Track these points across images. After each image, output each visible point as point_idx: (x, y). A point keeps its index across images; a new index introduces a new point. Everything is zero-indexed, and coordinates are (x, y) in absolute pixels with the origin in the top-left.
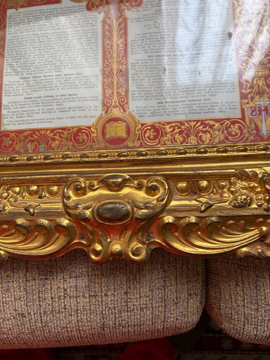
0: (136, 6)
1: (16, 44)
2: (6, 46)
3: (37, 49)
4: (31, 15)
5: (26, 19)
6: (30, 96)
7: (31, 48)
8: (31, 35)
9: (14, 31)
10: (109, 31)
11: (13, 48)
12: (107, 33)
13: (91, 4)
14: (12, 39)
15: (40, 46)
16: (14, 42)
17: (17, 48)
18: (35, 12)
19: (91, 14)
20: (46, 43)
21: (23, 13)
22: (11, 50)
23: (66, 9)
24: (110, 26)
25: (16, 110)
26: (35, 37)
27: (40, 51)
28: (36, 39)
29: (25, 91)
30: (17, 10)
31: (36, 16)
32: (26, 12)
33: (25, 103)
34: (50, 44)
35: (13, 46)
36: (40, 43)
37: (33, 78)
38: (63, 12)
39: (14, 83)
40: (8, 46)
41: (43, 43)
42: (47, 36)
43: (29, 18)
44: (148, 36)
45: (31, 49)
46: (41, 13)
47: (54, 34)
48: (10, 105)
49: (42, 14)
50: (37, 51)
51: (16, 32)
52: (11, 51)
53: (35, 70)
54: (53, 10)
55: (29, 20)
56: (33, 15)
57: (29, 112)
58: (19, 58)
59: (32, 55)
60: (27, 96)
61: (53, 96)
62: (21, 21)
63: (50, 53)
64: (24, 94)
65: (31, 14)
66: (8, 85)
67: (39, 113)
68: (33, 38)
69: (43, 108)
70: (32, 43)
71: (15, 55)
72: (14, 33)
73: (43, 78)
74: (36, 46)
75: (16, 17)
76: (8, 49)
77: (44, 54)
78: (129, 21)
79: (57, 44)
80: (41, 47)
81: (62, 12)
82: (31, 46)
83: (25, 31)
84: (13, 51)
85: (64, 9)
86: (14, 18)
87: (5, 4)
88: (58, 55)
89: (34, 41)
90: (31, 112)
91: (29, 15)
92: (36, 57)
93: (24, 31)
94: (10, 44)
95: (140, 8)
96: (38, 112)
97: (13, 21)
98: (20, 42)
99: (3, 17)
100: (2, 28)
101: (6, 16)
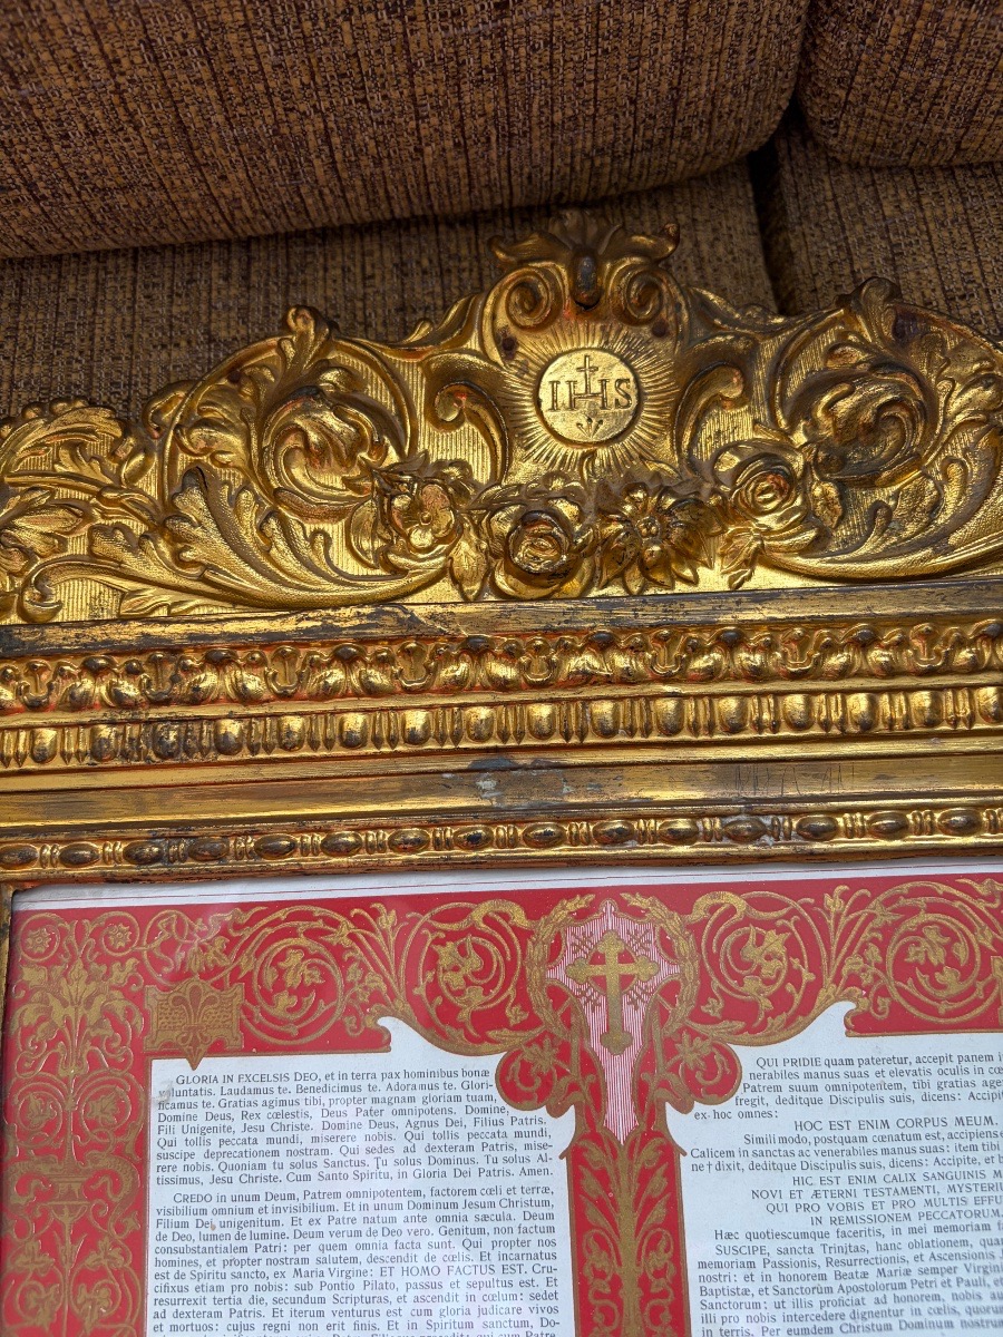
0: (710, 1090)
1: (196, 1236)
2: (152, 1243)
3: (289, 1269)
4: (260, 1098)
5: (236, 1113)
7: (263, 1263)
8: (263, 1197)
9: (186, 1168)
10: (601, 1205)
11: (182, 1257)
12: (592, 1213)
13: (516, 1065)
14: (177, 1211)
15: (300, 1255)
16: (186, 1225)
17: (202, 1259)
18: (275, 1086)
19: (521, 1114)
20: (327, 1240)
21: (220, 1079)
22: (172, 1263)
23: (411, 1081)
24: (602, 1177)
26: (277, 1210)
27: (304, 1281)
28: (285, 1218)
30: (194, 1067)
31: (283, 1103)
32: (236, 1079)
34: (344, 1247)
35: (180, 1244)
36: (301, 1242)
38: (400, 1094)
40: (162, 1244)
41: (315, 1243)
42: (331, 1208)
43: (250, 1110)
44: (772, 1246)
45: (262, 1267)
46: (300, 1090)
47: (363, 1201)
49: (308, 1095)
50: (291, 1281)
51: (195, 1174)
52: (172, 1271)
54: (356, 1083)
55: (250, 1123)
56: (268, 1098)
58: (210, 1307)
59: (268, 1296)
62: (212, 1123)
63: (348, 1293)
65: (257, 1091)
68: (270, 1217)
70: (265, 1236)
71: (192, 1294)
72: (184, 1181)
74: (283, 1255)
75: (193, 1099)
76: (161, 1257)
77: (322, 1300)
78: (685, 1163)
79: (375, 1253)
80: (305, 1261)
81: (394, 1094)
82: (260, 1254)
83: (235, 1175)
84: (182, 1270)
85: (402, 1081)
86: (181, 1105)
87: (140, 1029)
88: (383, 1308)
89: (275, 1229)
91: (248, 1098)
92: (286, 1309)
93: (228, 1173)
94: (168, 1232)
95: (729, 1106)
97: (177, 1118)
98: (213, 1228)
99: (133, 1095)
100: (129, 1149)
101: (147, 1092)
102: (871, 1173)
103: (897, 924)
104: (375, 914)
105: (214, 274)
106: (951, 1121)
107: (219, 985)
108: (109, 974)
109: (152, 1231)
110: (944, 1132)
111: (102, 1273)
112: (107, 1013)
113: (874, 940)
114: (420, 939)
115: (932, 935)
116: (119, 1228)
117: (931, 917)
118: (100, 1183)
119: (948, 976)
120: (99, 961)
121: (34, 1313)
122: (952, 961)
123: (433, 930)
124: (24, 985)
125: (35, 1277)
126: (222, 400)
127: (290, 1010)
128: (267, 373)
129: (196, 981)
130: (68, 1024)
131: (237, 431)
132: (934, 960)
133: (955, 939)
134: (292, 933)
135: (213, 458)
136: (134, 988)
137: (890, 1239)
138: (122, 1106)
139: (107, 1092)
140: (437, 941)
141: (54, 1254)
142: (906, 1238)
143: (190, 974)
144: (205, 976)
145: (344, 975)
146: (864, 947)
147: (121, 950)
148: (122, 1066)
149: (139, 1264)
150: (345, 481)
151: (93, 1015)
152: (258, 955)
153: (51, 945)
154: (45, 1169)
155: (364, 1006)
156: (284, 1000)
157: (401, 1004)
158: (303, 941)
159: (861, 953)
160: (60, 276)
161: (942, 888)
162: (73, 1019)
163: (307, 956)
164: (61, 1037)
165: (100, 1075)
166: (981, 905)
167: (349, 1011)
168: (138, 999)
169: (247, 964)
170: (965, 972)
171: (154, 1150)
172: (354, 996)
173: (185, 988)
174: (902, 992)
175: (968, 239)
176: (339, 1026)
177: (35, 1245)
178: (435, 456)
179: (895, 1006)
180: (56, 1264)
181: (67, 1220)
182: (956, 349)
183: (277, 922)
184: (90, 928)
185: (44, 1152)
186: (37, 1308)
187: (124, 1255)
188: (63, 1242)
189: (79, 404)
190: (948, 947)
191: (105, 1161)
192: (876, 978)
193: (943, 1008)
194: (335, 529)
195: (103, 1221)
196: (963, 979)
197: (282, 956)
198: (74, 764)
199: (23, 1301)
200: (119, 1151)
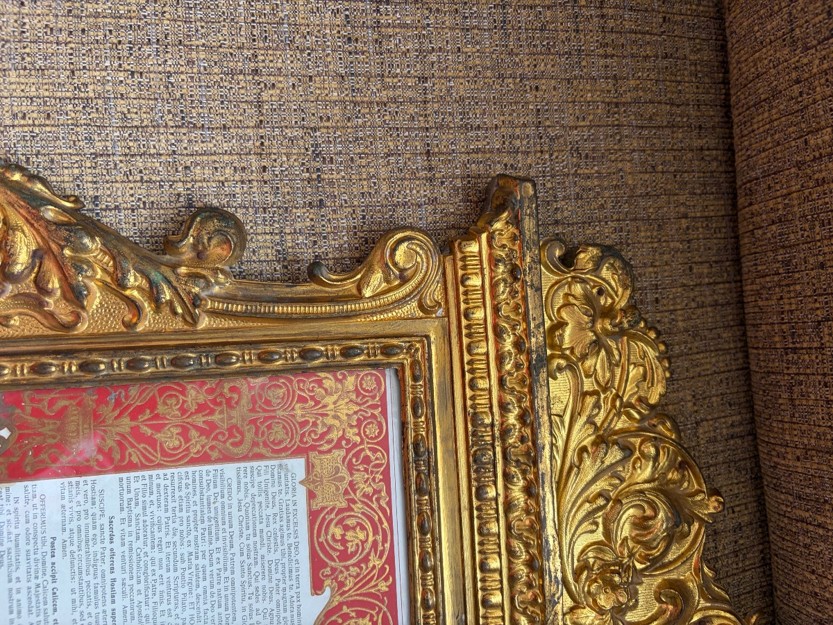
1: (209, 493)
2: (205, 468)
4: (284, 523)
5: (276, 510)
6: (58, 552)
7: (196, 533)
8: (231, 530)
9: (246, 484)
11: (198, 486)
14: (222, 481)
15: (200, 554)
16: (215, 487)
17: (197, 498)
18: (291, 531)
20: (208, 569)
21: (294, 498)
22: (194, 481)
23: (295, 609)
25: (22, 519)
26: (224, 539)
27: (186, 558)
28: (220, 544)
29: (75, 535)
30: (302, 482)
31: (282, 537)
32: (295, 507)
33: (39, 541)
34: (205, 579)
35: (205, 484)
36: (207, 554)
37: (112, 550)
38: (288, 604)
39: (98, 503)
40: (204, 473)
41: (207, 562)
42: (226, 570)
43: (278, 518)
45: (193, 533)
46: (290, 546)
47: (230, 588)
48: (37, 501)
49: (286, 550)
50: (185, 550)
51: (243, 489)
52: (190, 481)
53: (134, 551)
54: (294, 578)
55: (271, 518)
56: (285, 528)
57: (13, 554)
58: (171, 505)
59: (177, 539)
60: (58, 544)
61: (55, 610)
62: (270, 497)
63: (180, 585)
64: (66, 535)
65: (288, 521)
66: (93, 489)
67: (10, 581)
68: (221, 535)
69: (24, 591)
70: (210, 533)
71: (177, 494)
72: (239, 483)
73: (109, 577)
74: (200, 544)
75: (283, 484)
76: (197, 474)
77: (176, 570)
79: (201, 597)
80: (197, 558)
81: (288, 600)
82: (200, 531)
83: (243, 513)
84: (190, 487)
85: (296, 604)
86: (280, 478)
87: (321, 449)
88: (172, 606)
89: (214, 539)
90: (13, 559)
91: (285, 516)
92: (170, 550)
93: (243, 509)
94: (211, 477)
96: (14, 577)
97: (273, 475)
98: (214, 503)
99: (285, 449)
100: (256, 450)
101: (286, 457)
104: (386, 579)
105: (734, 418)
107: (346, 492)
108: (351, 426)
109: (211, 467)
111: (187, 440)
112: (330, 428)
114: (372, 606)
116: (212, 448)
118: (237, 435)
120: (358, 420)
121: (165, 403)
123: (378, 613)
124: (345, 377)
125: (184, 402)
126: (670, 461)
127: (333, 536)
128: (686, 484)
129: (348, 478)
130: (324, 406)
131: (653, 473)
134: (375, 533)
135: (638, 458)
136: (344, 443)
138: (280, 442)
139: (287, 434)
140: (372, 616)
141: (197, 411)
143: (352, 474)
144: (351, 484)
145: (353, 565)
147: (365, 432)
148: (301, 441)
149: (193, 462)
150: (626, 539)
151: (329, 421)
152: (363, 513)
153: (367, 391)
154: (244, 401)
155: (336, 579)
156: (338, 532)
157: (338, 599)
158: (371, 539)
160: (732, 326)
162: (328, 409)
163: (363, 542)
164: (317, 403)
165: (296, 429)
167: (333, 570)
168: (338, 446)
169: (358, 507)
171: (255, 464)
172: (341, 572)
173: (344, 472)
176: (325, 565)
177: (201, 399)
178: (640, 589)
180: (192, 413)
181: (216, 417)
183: (381, 523)
184: (377, 412)
185: (253, 400)
186: (167, 405)
187: (198, 452)
188: (203, 416)
189: (668, 375)
191: (249, 436)
194: (599, 536)
195: (215, 438)
197: (363, 528)
198: (469, 403)
199: (171, 396)
200: (255, 444)
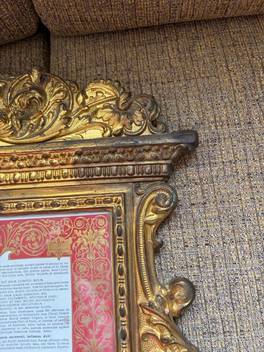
102: (10, 294)
103: (25, 231)
106: (32, 280)
110: (30, 283)
113: (18, 235)
115: (33, 234)
117: (33, 229)
119: (36, 244)
122: (37, 240)
132: (33, 240)
133: (38, 235)
137: (13, 310)
142: (18, 310)
146: (16, 237)
159: (14, 239)
161: (37, 222)
166: (45, 226)
170: (40, 243)
174: (24, 248)
175: (84, 55)
179: (21, 252)
182: (56, 84)
190: (36, 237)
192: (18, 245)
193: (33, 252)
196: (39, 245)
